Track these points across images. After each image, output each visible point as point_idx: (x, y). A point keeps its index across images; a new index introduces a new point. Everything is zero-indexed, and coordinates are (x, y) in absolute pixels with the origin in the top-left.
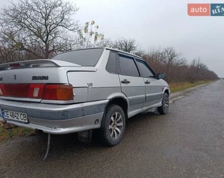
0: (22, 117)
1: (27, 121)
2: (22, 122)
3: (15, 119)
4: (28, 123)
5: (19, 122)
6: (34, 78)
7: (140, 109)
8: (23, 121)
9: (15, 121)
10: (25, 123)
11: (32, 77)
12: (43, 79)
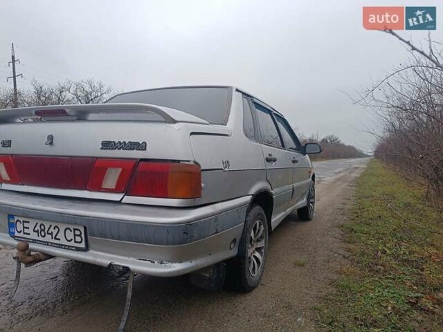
0: (70, 235)
1: (83, 245)
2: (69, 248)
3: (48, 238)
4: (86, 249)
5: (60, 246)
6: (107, 145)
7: (284, 213)
8: (72, 244)
9: (47, 243)
10: (78, 249)
11: (102, 144)
12: (130, 149)
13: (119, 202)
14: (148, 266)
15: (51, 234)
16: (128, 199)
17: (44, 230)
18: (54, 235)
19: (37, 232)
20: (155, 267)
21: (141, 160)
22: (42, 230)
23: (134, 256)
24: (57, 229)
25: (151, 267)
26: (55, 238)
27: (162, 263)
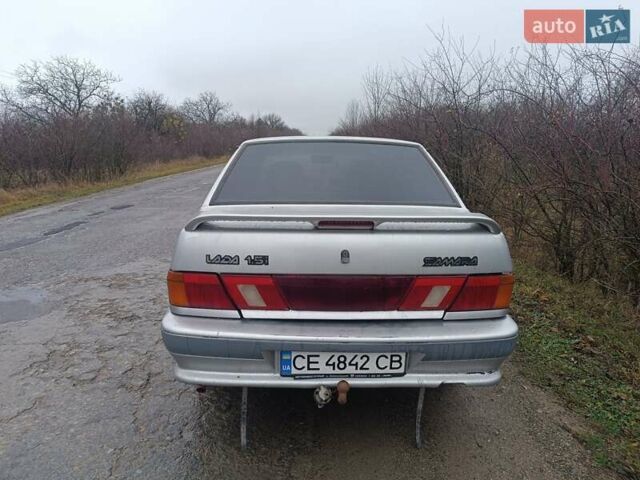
0: (384, 362)
1: (401, 370)
2: (381, 376)
3: (350, 370)
4: (404, 373)
5: (369, 376)
6: (430, 261)
8: (387, 371)
9: (348, 376)
11: (425, 260)
12: (461, 265)
13: (441, 320)
14: (478, 378)
15: (356, 364)
16: (450, 315)
17: (344, 362)
18: (359, 366)
19: (334, 364)
20: (486, 378)
21: (470, 275)
22: (340, 362)
23: (462, 372)
24: (365, 359)
25: (482, 378)
26: (361, 368)
27: (491, 372)
